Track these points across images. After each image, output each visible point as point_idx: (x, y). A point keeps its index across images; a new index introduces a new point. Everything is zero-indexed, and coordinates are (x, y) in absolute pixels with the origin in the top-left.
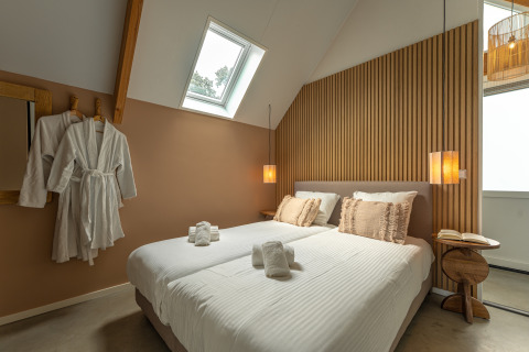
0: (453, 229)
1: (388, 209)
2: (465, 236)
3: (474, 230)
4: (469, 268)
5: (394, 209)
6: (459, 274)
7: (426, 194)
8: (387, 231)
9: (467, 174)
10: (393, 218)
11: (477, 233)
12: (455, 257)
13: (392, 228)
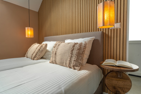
0: (113, 59)
1: (74, 46)
2: (118, 63)
3: (124, 59)
4: (120, 83)
5: (77, 47)
6: (114, 88)
7: (99, 38)
8: (70, 61)
9: (120, 25)
10: (75, 52)
11: (126, 61)
12: (112, 77)
13: (74, 59)
